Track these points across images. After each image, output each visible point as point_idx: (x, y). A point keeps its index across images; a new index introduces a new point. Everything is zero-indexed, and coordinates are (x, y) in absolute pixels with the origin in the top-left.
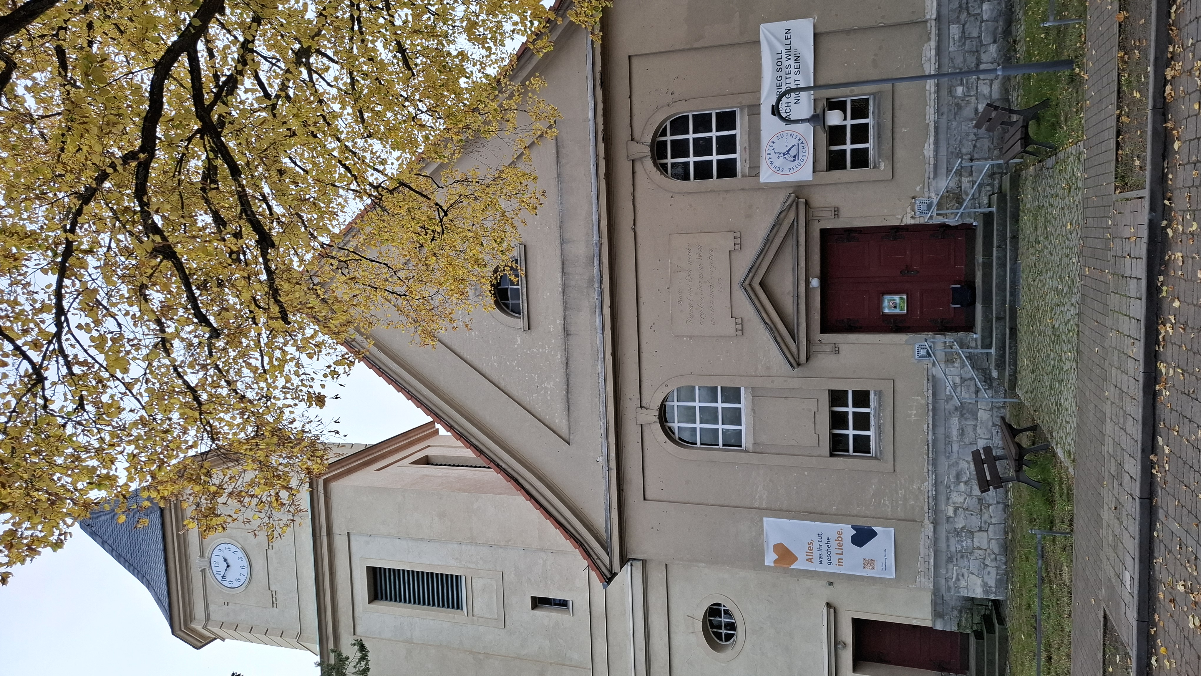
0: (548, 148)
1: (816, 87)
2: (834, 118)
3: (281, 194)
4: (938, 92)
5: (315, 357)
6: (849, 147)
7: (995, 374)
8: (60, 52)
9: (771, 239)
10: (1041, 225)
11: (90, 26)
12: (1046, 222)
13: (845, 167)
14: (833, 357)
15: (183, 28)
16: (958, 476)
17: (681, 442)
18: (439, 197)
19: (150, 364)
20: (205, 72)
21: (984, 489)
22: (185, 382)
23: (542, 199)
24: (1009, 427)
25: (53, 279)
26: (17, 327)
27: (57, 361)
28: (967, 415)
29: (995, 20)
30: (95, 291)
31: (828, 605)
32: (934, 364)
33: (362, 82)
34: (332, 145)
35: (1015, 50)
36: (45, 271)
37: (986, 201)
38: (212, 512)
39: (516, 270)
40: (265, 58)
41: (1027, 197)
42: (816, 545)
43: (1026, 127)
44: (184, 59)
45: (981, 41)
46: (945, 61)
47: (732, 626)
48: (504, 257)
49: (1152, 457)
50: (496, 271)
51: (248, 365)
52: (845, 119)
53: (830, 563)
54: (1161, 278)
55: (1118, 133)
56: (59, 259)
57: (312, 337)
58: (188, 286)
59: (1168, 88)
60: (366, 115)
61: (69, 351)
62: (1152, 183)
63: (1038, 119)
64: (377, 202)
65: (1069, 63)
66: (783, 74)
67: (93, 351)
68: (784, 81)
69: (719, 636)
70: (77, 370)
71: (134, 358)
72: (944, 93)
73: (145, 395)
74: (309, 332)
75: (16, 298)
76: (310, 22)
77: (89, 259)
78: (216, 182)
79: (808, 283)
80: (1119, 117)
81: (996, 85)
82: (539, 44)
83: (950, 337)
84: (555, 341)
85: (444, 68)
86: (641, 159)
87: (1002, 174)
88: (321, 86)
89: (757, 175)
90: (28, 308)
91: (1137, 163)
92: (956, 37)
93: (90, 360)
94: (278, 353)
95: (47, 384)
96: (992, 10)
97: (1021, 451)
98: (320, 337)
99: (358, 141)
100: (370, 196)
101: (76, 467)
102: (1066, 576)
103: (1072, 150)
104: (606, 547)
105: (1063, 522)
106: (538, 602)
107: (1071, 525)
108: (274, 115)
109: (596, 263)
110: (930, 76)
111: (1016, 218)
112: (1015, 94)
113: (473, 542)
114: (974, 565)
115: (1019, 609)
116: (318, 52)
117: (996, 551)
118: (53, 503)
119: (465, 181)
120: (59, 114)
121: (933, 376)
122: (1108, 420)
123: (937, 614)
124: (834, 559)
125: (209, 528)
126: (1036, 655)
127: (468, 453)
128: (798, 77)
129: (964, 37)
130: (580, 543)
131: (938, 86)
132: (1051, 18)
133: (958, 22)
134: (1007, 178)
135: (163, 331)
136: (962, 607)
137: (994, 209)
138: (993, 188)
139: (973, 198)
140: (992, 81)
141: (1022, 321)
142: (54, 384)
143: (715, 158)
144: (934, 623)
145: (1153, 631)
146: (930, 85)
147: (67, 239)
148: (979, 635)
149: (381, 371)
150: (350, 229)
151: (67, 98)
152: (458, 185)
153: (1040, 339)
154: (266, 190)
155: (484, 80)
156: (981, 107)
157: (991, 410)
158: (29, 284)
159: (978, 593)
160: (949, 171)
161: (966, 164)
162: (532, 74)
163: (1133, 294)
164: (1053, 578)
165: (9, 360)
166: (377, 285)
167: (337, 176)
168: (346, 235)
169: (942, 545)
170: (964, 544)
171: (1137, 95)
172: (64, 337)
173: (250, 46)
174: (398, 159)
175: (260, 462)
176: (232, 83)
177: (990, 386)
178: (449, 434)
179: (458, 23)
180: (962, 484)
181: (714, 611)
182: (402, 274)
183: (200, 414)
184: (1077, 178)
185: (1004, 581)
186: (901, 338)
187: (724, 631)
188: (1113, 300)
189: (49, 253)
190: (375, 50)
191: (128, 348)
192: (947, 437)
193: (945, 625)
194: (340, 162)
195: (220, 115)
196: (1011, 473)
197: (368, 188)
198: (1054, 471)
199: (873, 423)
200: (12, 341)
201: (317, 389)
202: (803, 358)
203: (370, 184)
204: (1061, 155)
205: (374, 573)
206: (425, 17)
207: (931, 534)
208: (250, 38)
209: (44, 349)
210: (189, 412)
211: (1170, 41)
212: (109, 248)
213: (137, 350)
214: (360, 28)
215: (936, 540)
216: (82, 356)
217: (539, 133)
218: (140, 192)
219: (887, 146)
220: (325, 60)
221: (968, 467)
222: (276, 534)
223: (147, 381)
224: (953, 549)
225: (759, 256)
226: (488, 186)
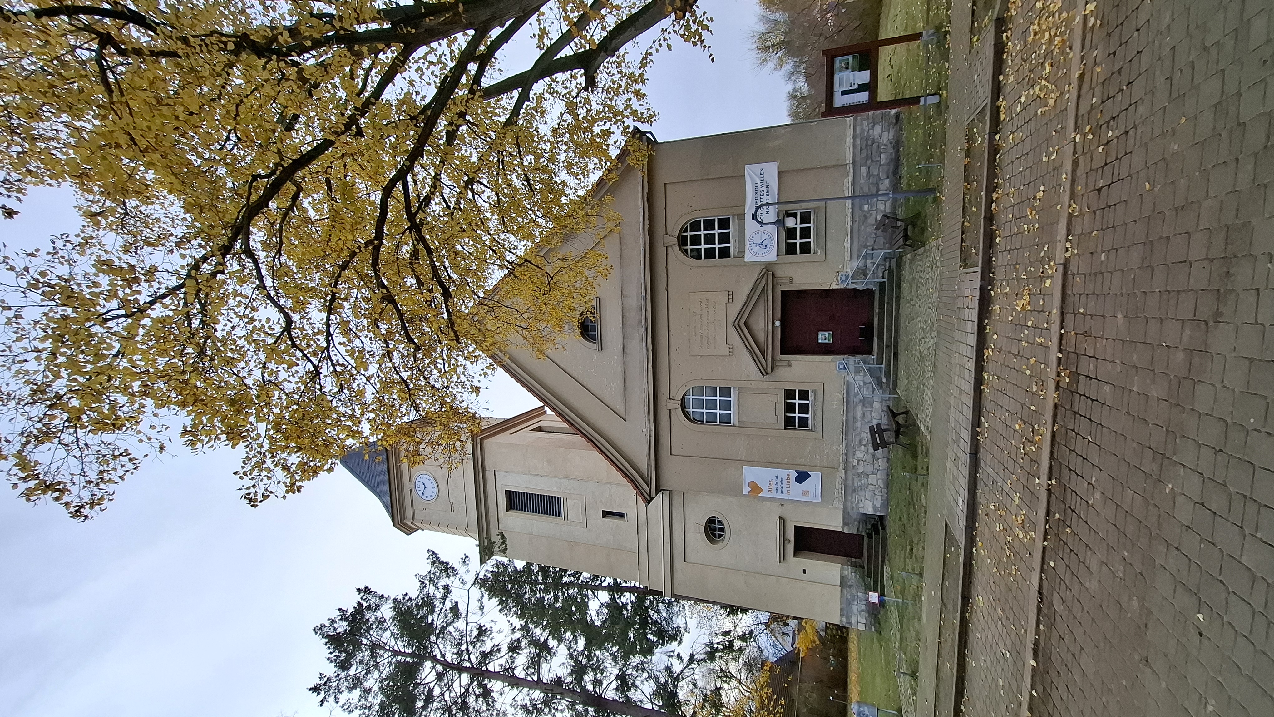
0: (615, 238)
1: (778, 203)
2: (790, 223)
3: (455, 267)
4: (853, 208)
5: (475, 364)
6: (798, 241)
7: (884, 380)
8: (328, 181)
9: (751, 296)
10: (914, 290)
11: (345, 166)
12: (918, 288)
13: (796, 253)
14: (788, 369)
15: (399, 167)
16: (860, 441)
17: (693, 421)
18: (548, 269)
19: (380, 366)
20: (412, 194)
21: (876, 449)
22: (401, 377)
23: (610, 270)
24: (892, 411)
25: (324, 315)
26: (304, 344)
27: (327, 364)
28: (867, 405)
29: (888, 164)
30: (349, 322)
31: (780, 518)
32: (848, 374)
33: (504, 199)
34: (486, 237)
35: (901, 184)
36: (320, 311)
37: (881, 275)
38: (417, 453)
39: (594, 314)
40: (447, 186)
41: (906, 273)
42: (774, 483)
43: (906, 230)
44: (399, 185)
45: (879, 178)
46: (858, 189)
47: (722, 530)
48: (587, 306)
49: (978, 429)
50: (581, 314)
51: (436, 367)
52: (796, 224)
53: (782, 493)
54: (986, 321)
55: (963, 233)
56: (328, 304)
57: (473, 352)
58: (402, 321)
59: (994, 205)
60: (506, 220)
61: (334, 358)
62: (982, 263)
63: (914, 226)
64: (511, 273)
65: (933, 190)
66: (758, 195)
67: (348, 358)
68: (759, 199)
69: (714, 535)
70: (339, 369)
71: (371, 363)
72: (857, 208)
73: (378, 384)
74: (471, 349)
75: (303, 326)
76: (474, 163)
77: (345, 304)
78: (418, 259)
79: (773, 324)
80: (963, 223)
81: (889, 204)
82: (610, 176)
83: (858, 358)
84: (618, 357)
85: (552, 191)
86: (671, 246)
87: (891, 258)
88: (480, 202)
89: (743, 256)
90: (310, 332)
91: (974, 251)
92: (865, 175)
93: (346, 363)
94: (453, 361)
95: (322, 376)
96: (886, 159)
97: (898, 425)
98: (477, 353)
99: (501, 235)
100: (507, 268)
101: (340, 425)
102: (923, 501)
103: (934, 243)
104: (648, 484)
105: (922, 468)
106: (606, 514)
107: (927, 470)
108: (452, 219)
109: (643, 310)
110: (848, 198)
111: (899, 286)
112: (900, 210)
113: (567, 477)
114: (868, 494)
115: (894, 521)
116: (479, 182)
117: (882, 486)
118: (327, 446)
119: (564, 259)
120: (327, 218)
121: (847, 381)
122: (952, 407)
123: (845, 523)
124: (785, 490)
125: (415, 463)
126: (904, 548)
127: (565, 425)
128: (768, 198)
129: (869, 175)
130: (632, 481)
131: (853, 204)
132: (923, 162)
133: (866, 166)
134: (894, 261)
135: (388, 347)
136: (860, 519)
137: (886, 280)
138: (885, 267)
139: (873, 273)
140: (886, 202)
141: (901, 348)
142: (326, 376)
143: (717, 246)
144: (843, 529)
145: (974, 533)
146: (848, 203)
147: (332, 291)
148: (870, 536)
149: (512, 375)
150: (496, 288)
151: (332, 209)
152: (560, 262)
153: (912, 358)
154: (447, 264)
155: (577, 198)
156: (879, 218)
157: (881, 402)
158: (310, 318)
159: (870, 511)
160: (859, 256)
161: (870, 252)
162: (606, 194)
163: (969, 330)
164: (915, 501)
165: (299, 362)
166: (512, 321)
167: (488, 256)
168: (493, 291)
169: (850, 482)
170: (863, 482)
171: (974, 209)
172: (331, 350)
173: (438, 177)
174: (524, 246)
175: (444, 425)
176: (427, 200)
177: (881, 387)
178: (553, 413)
179: (561, 164)
180: (863, 446)
181: (712, 521)
182: (525, 316)
183: (410, 396)
184: (937, 261)
185: (886, 503)
186: (830, 358)
187: (717, 533)
188: (957, 335)
189: (322, 301)
190: (511, 180)
191: (368, 357)
192: (854, 418)
193: (849, 530)
194: (490, 247)
195: (421, 219)
196: (893, 439)
197: (506, 263)
198: (918, 438)
199: (810, 409)
200: (302, 351)
201: (476, 384)
202: (769, 370)
203: (507, 261)
204: (927, 247)
205: (510, 495)
206: (542, 160)
207: (843, 476)
208: (439, 173)
209: (319, 356)
210: (403, 395)
211: (996, 176)
212: (357, 298)
213: (373, 357)
214: (503, 168)
215: (846, 479)
216: (341, 361)
217: (609, 230)
218: (375, 264)
219: (822, 241)
220: (482, 187)
221: (867, 436)
222: (453, 467)
223: (379, 376)
224: (856, 485)
225: (744, 306)
226: (578, 262)
